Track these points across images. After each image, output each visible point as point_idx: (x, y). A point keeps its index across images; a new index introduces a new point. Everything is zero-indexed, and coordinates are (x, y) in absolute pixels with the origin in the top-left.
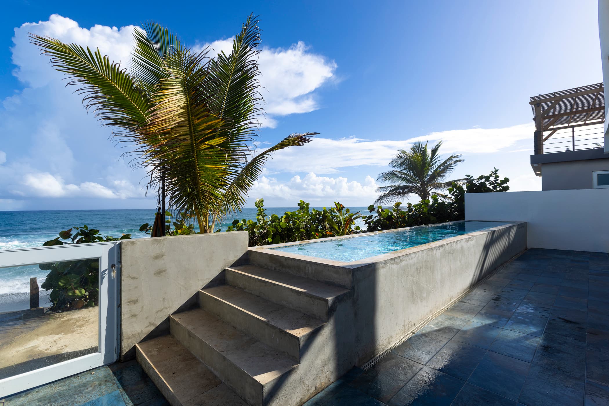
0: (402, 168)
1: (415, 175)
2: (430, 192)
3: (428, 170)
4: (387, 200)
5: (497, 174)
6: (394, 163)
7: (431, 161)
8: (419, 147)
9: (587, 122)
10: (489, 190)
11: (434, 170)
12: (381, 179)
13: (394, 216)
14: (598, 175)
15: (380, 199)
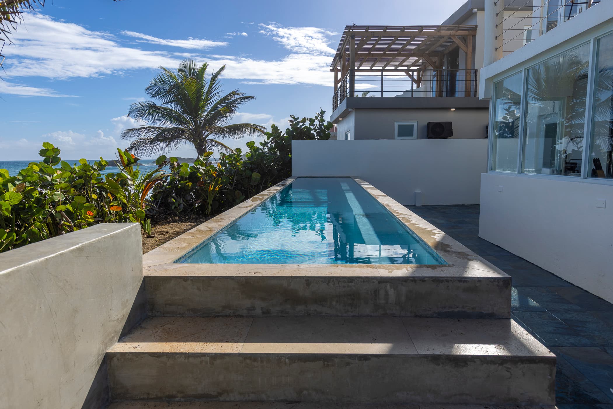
0: (167, 100)
1: (185, 112)
2: (207, 139)
3: (204, 106)
4: (144, 149)
5: (323, 117)
6: (154, 91)
7: (209, 93)
8: (190, 70)
9: (374, 68)
10: (312, 137)
11: (211, 107)
12: (133, 114)
13: (201, 173)
14: (399, 125)
15: (133, 147)
